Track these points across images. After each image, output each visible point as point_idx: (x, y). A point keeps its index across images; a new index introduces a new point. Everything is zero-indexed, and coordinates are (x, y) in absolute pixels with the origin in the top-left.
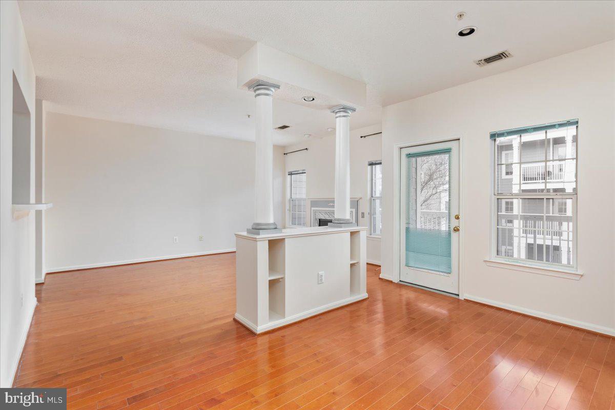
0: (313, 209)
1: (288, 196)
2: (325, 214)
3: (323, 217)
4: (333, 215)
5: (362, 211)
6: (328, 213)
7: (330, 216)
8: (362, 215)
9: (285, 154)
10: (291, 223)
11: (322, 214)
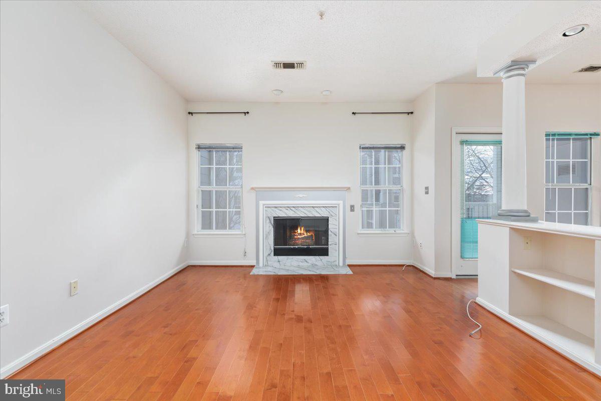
2: (287, 209)
3: (282, 214)
4: (303, 210)
5: (352, 204)
6: (292, 208)
7: (296, 211)
8: (351, 208)
9: (189, 113)
10: (200, 226)
11: (281, 210)
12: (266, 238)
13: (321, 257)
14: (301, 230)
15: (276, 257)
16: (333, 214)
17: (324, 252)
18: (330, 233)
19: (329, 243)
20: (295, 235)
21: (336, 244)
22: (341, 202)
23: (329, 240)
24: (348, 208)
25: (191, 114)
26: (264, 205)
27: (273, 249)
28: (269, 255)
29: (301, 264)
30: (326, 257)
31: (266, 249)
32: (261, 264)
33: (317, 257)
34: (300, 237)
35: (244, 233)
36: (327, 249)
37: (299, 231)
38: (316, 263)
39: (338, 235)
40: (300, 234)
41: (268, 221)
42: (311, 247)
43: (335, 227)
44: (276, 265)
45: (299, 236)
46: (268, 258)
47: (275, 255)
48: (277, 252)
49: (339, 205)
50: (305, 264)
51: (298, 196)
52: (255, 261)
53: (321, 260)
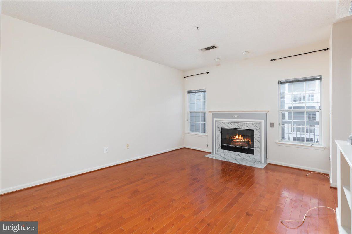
0: (215, 119)
1: (188, 110)
2: (228, 124)
3: (226, 126)
4: (238, 125)
5: (272, 122)
6: (231, 123)
7: (234, 125)
8: (271, 125)
9: (184, 77)
10: (189, 130)
11: (225, 124)
12: (217, 139)
13: (249, 155)
14: (239, 137)
15: (222, 150)
16: (257, 128)
17: (251, 152)
18: (255, 140)
19: (255, 147)
20: (234, 139)
21: (259, 148)
22: (263, 121)
23: (255, 145)
24: (268, 125)
25: (185, 78)
26: (216, 121)
27: (221, 145)
28: (219, 148)
29: (236, 156)
30: (252, 155)
31: (217, 145)
32: (214, 153)
33: (247, 154)
34: (239, 141)
35: (207, 135)
36: (253, 150)
37: (237, 137)
38: (246, 158)
39: (260, 141)
40: (239, 139)
41: (218, 130)
42: (243, 147)
43: (258, 136)
44: (222, 155)
45: (237, 140)
46: (218, 150)
47: (222, 149)
48: (223, 148)
49: (261, 122)
50: (239, 157)
51: (234, 116)
52: (212, 151)
53: (249, 157)
